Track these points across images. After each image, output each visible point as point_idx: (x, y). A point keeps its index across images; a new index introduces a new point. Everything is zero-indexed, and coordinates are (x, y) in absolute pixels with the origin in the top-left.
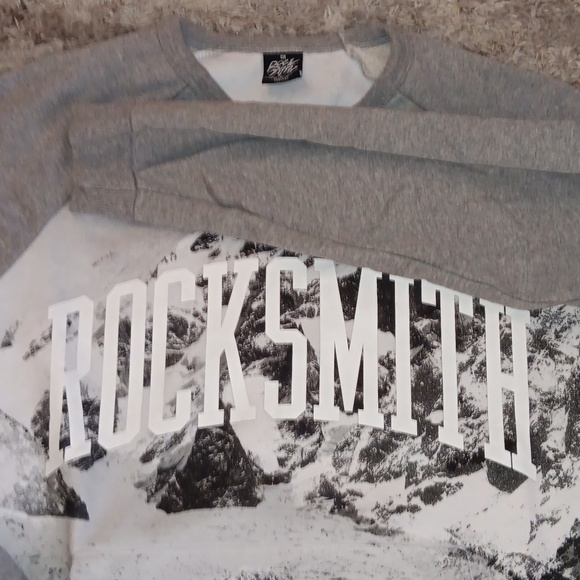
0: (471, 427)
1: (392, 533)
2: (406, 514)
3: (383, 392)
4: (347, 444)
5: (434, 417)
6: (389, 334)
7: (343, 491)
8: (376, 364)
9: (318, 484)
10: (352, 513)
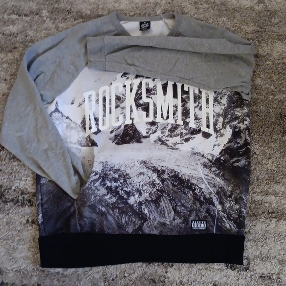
0: (198, 122)
1: (177, 149)
2: (180, 145)
3: (174, 114)
4: (165, 128)
5: (188, 120)
6: (176, 99)
7: (164, 140)
8: (172, 107)
9: (157, 138)
10: (166, 145)
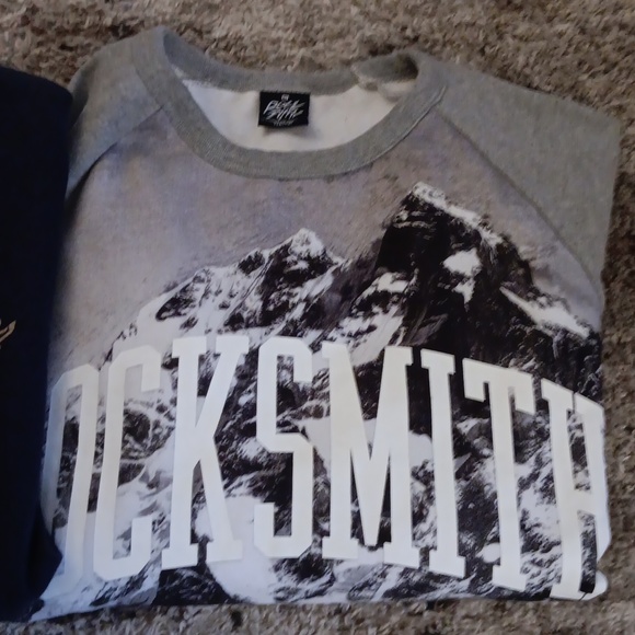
0: (539, 564)
3: (418, 517)
4: (367, 585)
5: (488, 553)
6: (424, 438)
8: (409, 479)
